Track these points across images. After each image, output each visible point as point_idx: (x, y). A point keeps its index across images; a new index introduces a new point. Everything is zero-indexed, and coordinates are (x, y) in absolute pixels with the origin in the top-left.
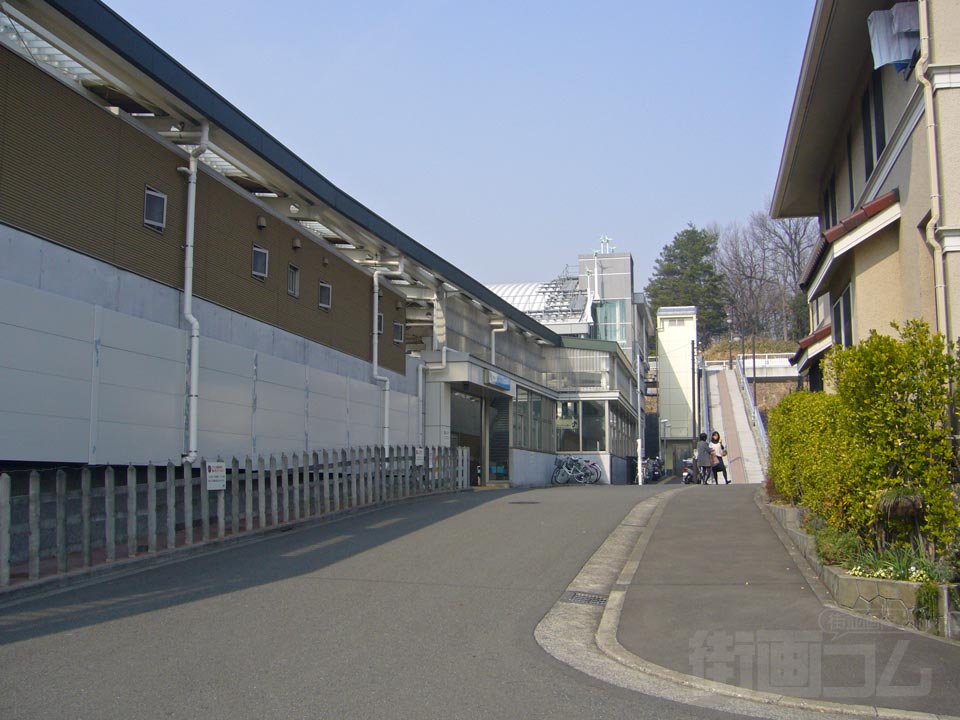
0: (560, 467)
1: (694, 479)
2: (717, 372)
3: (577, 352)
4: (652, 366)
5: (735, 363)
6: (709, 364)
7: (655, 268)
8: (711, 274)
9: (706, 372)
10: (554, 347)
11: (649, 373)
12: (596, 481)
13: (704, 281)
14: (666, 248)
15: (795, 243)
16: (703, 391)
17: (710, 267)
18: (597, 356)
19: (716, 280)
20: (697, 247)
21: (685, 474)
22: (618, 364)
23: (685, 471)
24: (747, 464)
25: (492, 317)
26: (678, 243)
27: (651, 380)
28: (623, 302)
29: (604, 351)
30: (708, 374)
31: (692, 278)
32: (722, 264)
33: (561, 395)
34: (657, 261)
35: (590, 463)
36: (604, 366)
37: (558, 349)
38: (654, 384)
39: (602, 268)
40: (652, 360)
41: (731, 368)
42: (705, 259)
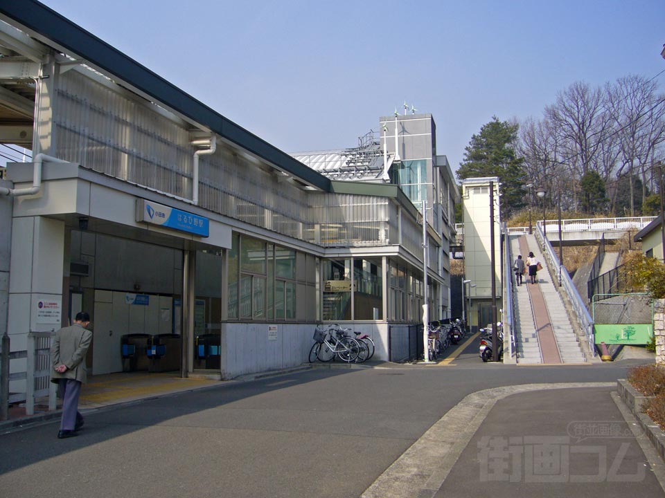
0: (320, 342)
1: (494, 354)
2: (519, 236)
3: (350, 199)
4: (459, 231)
5: (535, 229)
6: (511, 230)
7: (465, 154)
8: (512, 158)
9: (509, 237)
10: (323, 193)
11: (457, 237)
12: (368, 359)
13: (507, 163)
14: (474, 137)
15: (583, 132)
16: (505, 252)
17: (511, 152)
18: (373, 202)
19: (516, 163)
20: (499, 136)
21: (483, 348)
22: (403, 214)
23: (483, 343)
24: (557, 332)
25: (198, 135)
26: (484, 133)
27: (458, 245)
28: (424, 163)
29: (382, 197)
30: (510, 238)
31: (496, 161)
32: (521, 150)
33: (328, 251)
34: (467, 149)
35: (362, 336)
36: (383, 216)
37: (326, 195)
38: (461, 249)
39: (404, 131)
40: (458, 227)
41: (531, 233)
42: (507, 145)
